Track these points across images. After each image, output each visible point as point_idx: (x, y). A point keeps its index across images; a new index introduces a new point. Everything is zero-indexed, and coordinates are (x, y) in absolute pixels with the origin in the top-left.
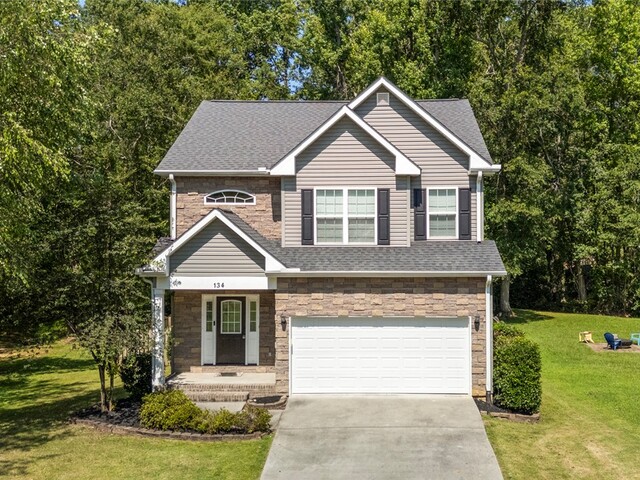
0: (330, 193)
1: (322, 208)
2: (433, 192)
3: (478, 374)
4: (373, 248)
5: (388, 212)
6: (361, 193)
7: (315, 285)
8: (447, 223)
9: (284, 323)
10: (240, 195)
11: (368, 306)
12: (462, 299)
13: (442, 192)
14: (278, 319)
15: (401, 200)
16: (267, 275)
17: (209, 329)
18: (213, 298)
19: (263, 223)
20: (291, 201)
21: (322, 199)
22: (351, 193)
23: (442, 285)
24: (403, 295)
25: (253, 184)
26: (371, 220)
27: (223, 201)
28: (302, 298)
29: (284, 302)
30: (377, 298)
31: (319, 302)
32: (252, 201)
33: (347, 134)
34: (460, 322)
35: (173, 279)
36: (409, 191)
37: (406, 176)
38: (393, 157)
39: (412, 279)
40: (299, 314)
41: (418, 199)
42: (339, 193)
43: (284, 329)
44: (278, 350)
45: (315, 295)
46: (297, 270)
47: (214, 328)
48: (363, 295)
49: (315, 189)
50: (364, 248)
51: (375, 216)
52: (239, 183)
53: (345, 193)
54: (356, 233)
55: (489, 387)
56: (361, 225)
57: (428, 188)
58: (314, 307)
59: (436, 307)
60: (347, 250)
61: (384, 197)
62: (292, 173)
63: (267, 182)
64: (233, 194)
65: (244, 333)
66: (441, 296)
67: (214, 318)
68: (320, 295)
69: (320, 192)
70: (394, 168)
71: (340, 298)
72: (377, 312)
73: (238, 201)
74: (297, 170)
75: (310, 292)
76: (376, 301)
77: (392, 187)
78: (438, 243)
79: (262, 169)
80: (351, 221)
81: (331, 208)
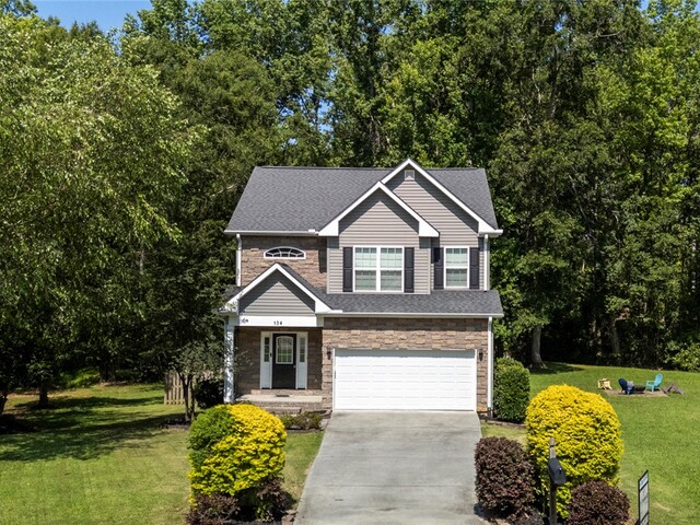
0: (366, 250)
1: (360, 263)
2: (449, 251)
3: (481, 395)
4: (400, 295)
5: (413, 267)
6: (391, 250)
7: (355, 324)
8: (460, 276)
9: (329, 353)
10: (293, 251)
11: (396, 341)
12: (469, 335)
13: (457, 251)
14: (324, 350)
15: (423, 257)
16: (316, 315)
17: (266, 360)
18: (269, 334)
19: (313, 274)
20: (334, 257)
21: (360, 255)
22: (383, 250)
23: (454, 324)
24: (424, 332)
25: (304, 242)
26: (399, 273)
27: (279, 255)
28: (343, 334)
29: (329, 336)
30: (403, 335)
31: (357, 336)
32: (302, 256)
33: (380, 203)
34: (467, 354)
35: (242, 318)
36: (429, 250)
37: (427, 238)
38: (417, 222)
39: (430, 320)
40: (341, 346)
41: (437, 256)
42: (374, 250)
43: (329, 358)
44: (324, 374)
45: (353, 332)
46: (340, 312)
47: (271, 359)
48: (392, 332)
49: (354, 247)
50: (393, 295)
51: (402, 269)
52: (293, 241)
53: (379, 250)
54: (386, 283)
55: (489, 405)
56: (391, 277)
57: (445, 248)
58: (354, 341)
59: (449, 342)
60: (379, 296)
61: (409, 253)
62: (336, 234)
63: (315, 241)
64: (288, 250)
65: (295, 363)
66: (454, 333)
67: (271, 351)
68: (358, 332)
69: (358, 250)
70: (417, 231)
71: (373, 334)
72: (403, 345)
73: (291, 256)
74: (340, 231)
75: (350, 329)
76: (402, 337)
77: (417, 247)
78: (453, 292)
79: (312, 231)
80: (383, 273)
81: (366, 263)
